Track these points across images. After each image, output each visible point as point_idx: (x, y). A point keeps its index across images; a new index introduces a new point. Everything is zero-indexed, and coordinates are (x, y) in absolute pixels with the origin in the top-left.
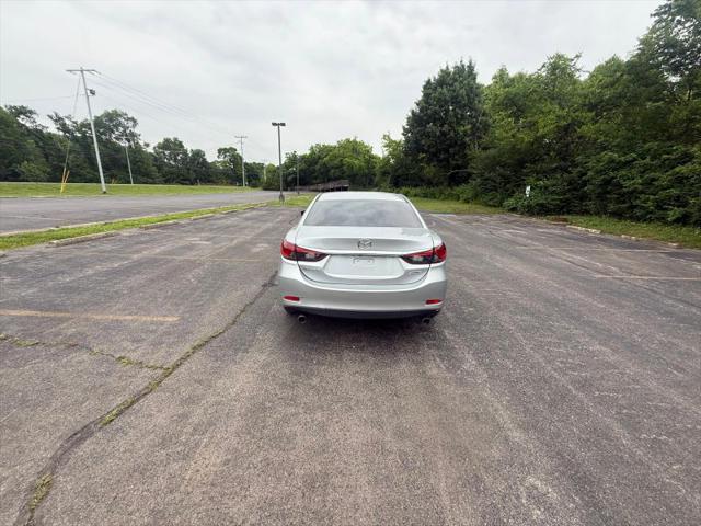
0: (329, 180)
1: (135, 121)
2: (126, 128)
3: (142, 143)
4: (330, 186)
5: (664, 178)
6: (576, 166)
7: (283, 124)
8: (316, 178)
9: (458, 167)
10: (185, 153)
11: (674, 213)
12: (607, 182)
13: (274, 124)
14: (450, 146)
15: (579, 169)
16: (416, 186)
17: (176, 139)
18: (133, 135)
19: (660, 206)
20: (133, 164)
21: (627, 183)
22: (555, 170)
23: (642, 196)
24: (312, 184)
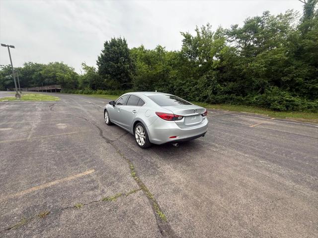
0: (45, 85)
4: (46, 88)
5: (193, 89)
6: (170, 84)
7: (13, 47)
8: (33, 83)
9: (126, 82)
11: (197, 99)
12: (180, 89)
14: (122, 72)
15: (171, 85)
16: (105, 90)
19: (194, 97)
21: (185, 90)
22: (163, 85)
23: (189, 94)
24: (30, 87)
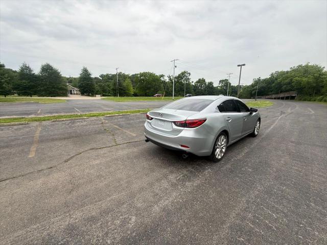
1: (190, 74)
2: (187, 77)
3: (191, 82)
4: (281, 95)
7: (244, 65)
10: (205, 84)
13: (238, 66)
17: (203, 79)
18: (188, 79)
20: (186, 89)
